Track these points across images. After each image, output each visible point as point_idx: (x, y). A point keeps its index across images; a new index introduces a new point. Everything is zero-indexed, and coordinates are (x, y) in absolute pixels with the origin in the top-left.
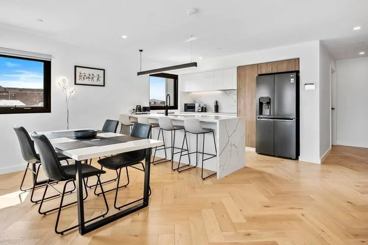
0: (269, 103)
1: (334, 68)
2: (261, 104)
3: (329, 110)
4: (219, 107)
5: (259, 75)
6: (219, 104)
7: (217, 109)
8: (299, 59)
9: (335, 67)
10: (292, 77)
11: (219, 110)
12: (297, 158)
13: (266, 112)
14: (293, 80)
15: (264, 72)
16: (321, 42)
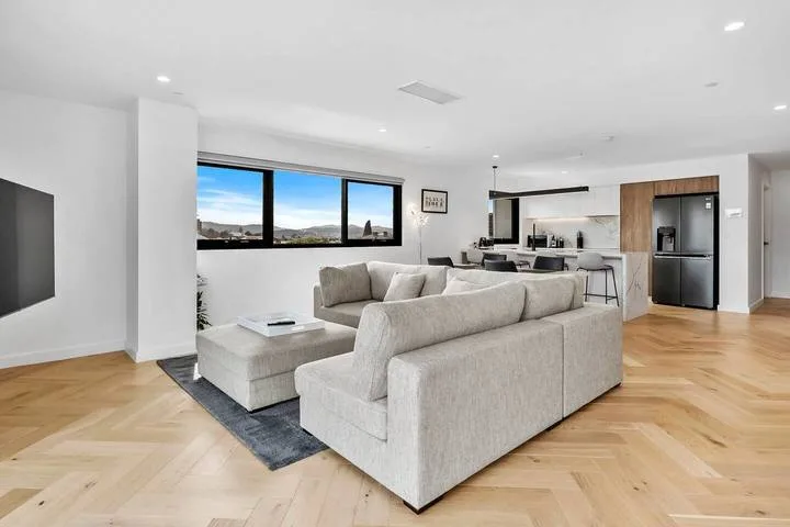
0: (673, 235)
1: (768, 185)
2: (660, 237)
3: (761, 246)
4: (584, 241)
5: (657, 197)
6: (585, 237)
7: (580, 243)
8: (718, 177)
9: (770, 182)
10: (709, 201)
11: (585, 246)
12: (715, 308)
13: (668, 246)
14: (709, 205)
15: (663, 193)
16: (749, 156)
